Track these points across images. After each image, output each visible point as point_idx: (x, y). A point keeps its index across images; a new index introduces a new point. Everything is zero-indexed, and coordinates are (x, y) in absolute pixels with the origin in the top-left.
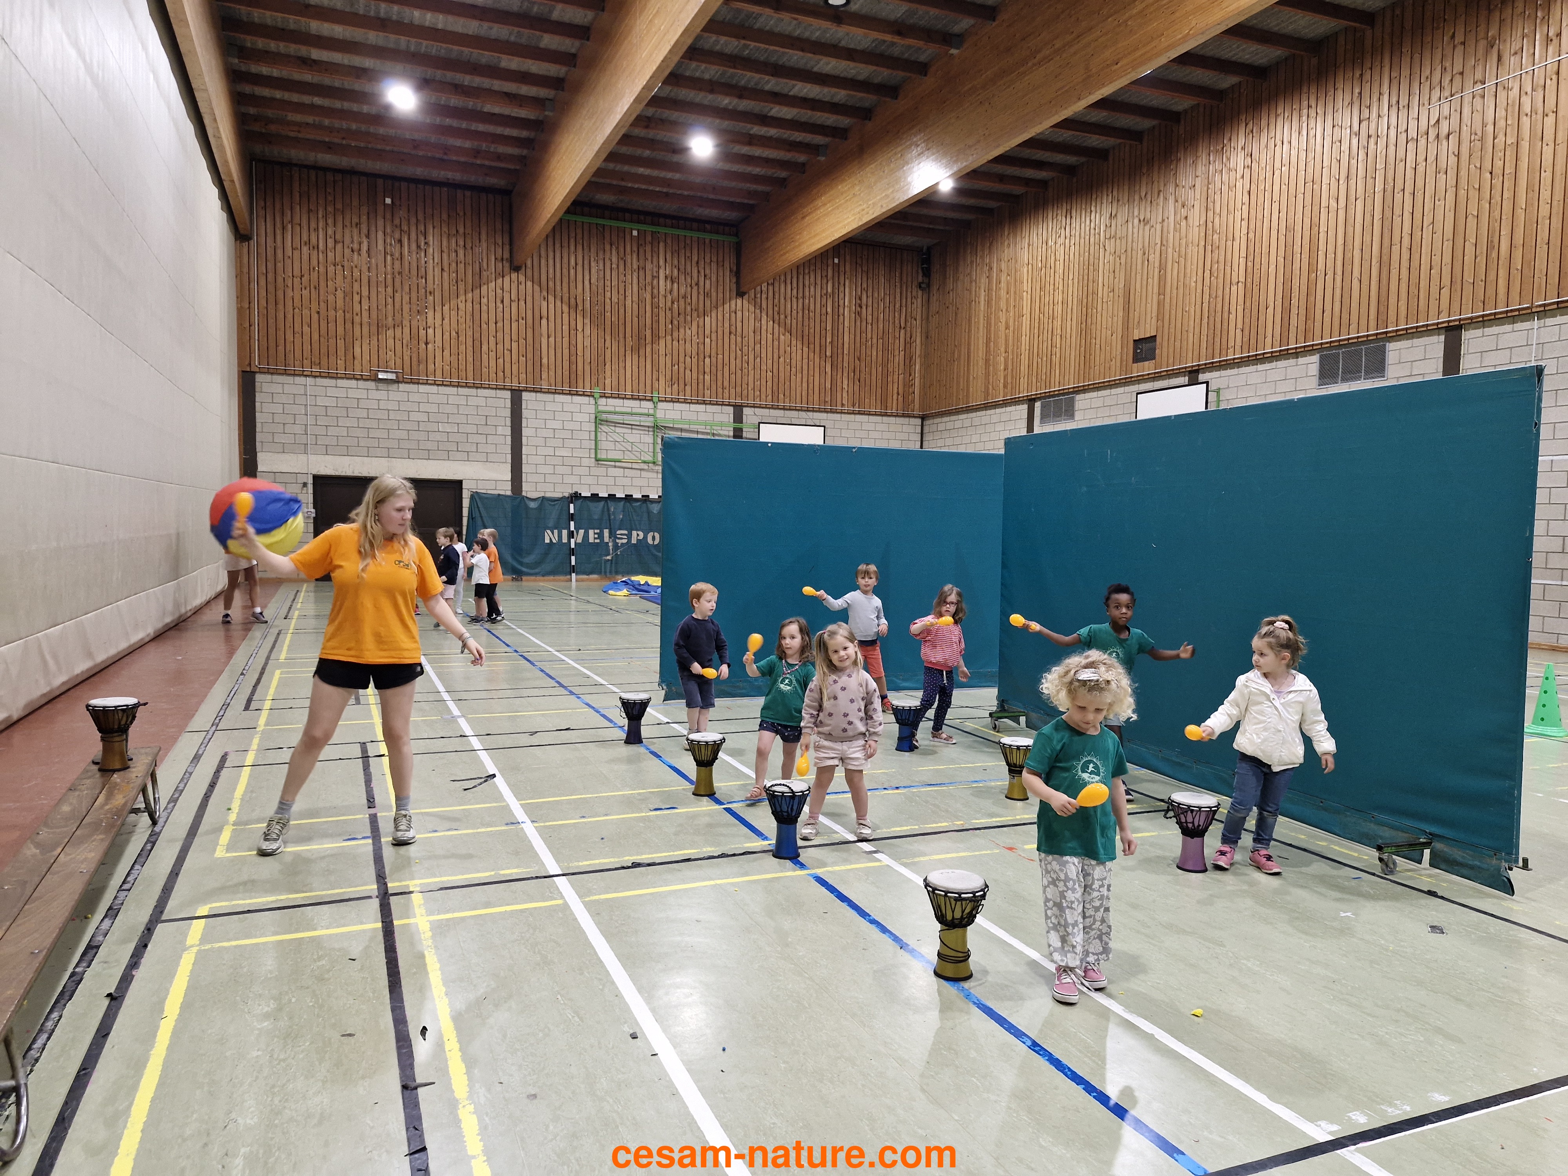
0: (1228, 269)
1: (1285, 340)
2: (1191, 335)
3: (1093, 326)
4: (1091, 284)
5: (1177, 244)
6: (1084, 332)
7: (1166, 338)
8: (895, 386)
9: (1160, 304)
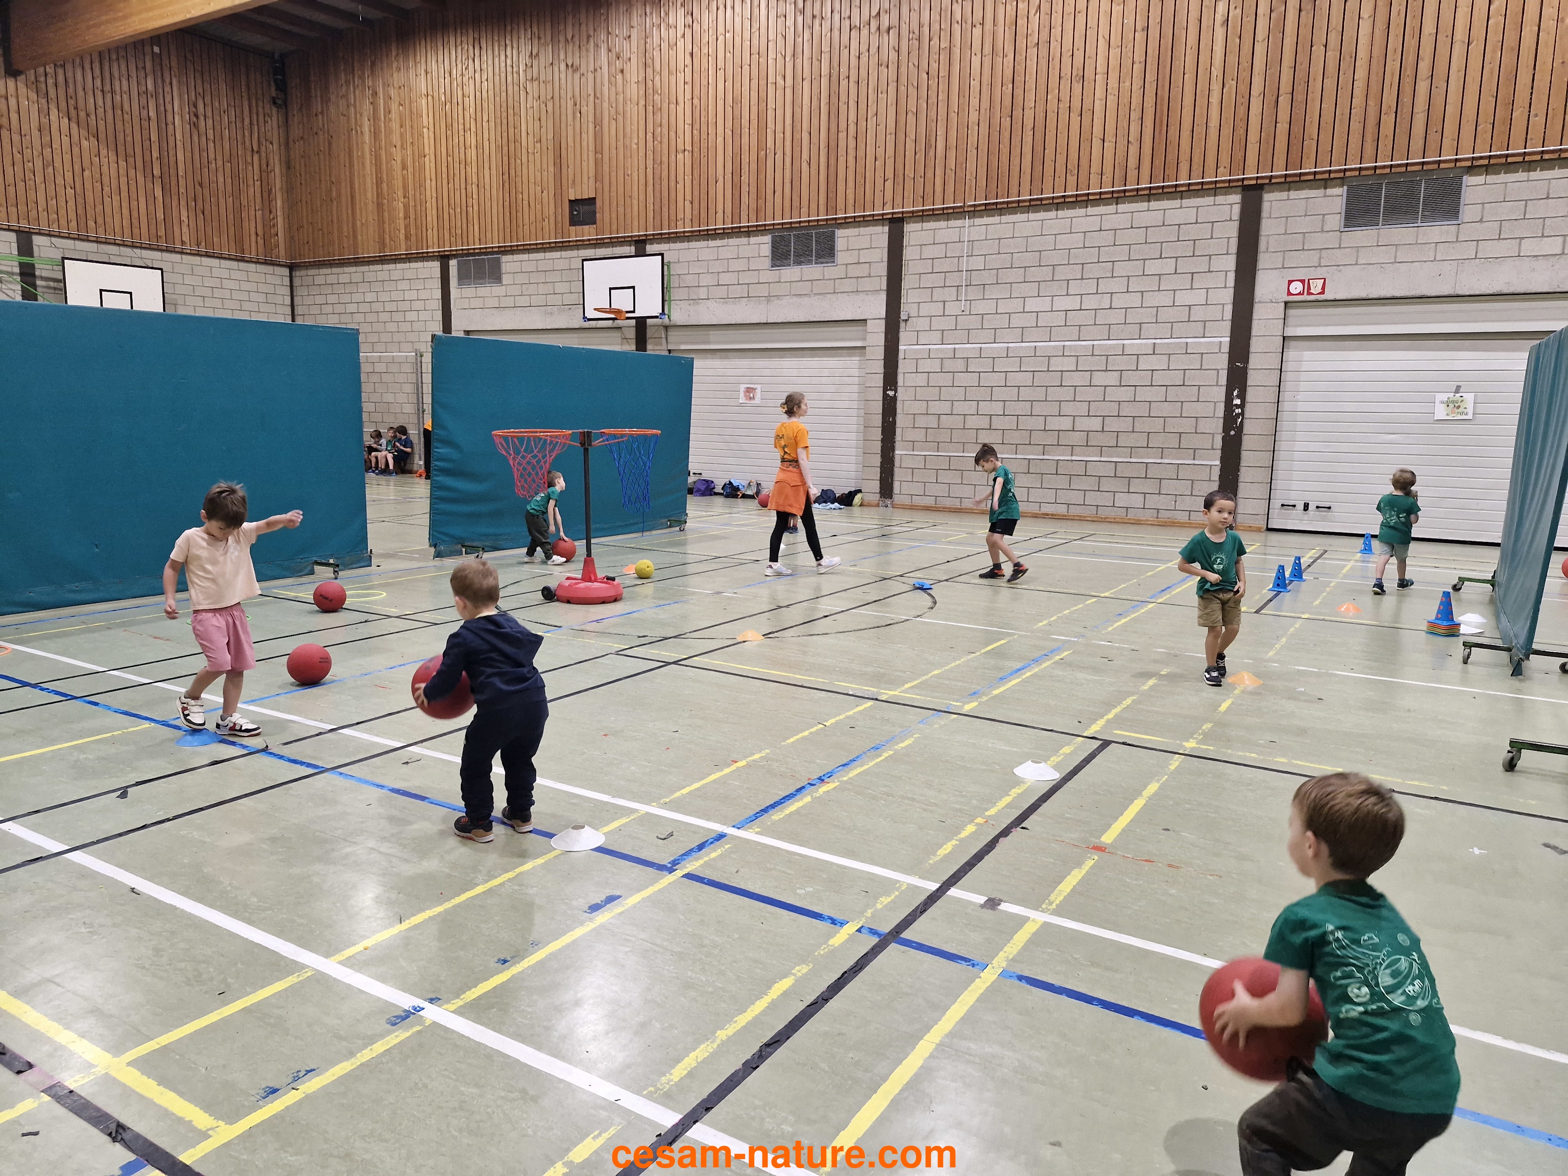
0: (672, 134)
1: (736, 218)
2: (635, 202)
3: (519, 179)
4: (511, 130)
5: (613, 99)
7: (607, 202)
8: (252, 226)
9: (598, 163)
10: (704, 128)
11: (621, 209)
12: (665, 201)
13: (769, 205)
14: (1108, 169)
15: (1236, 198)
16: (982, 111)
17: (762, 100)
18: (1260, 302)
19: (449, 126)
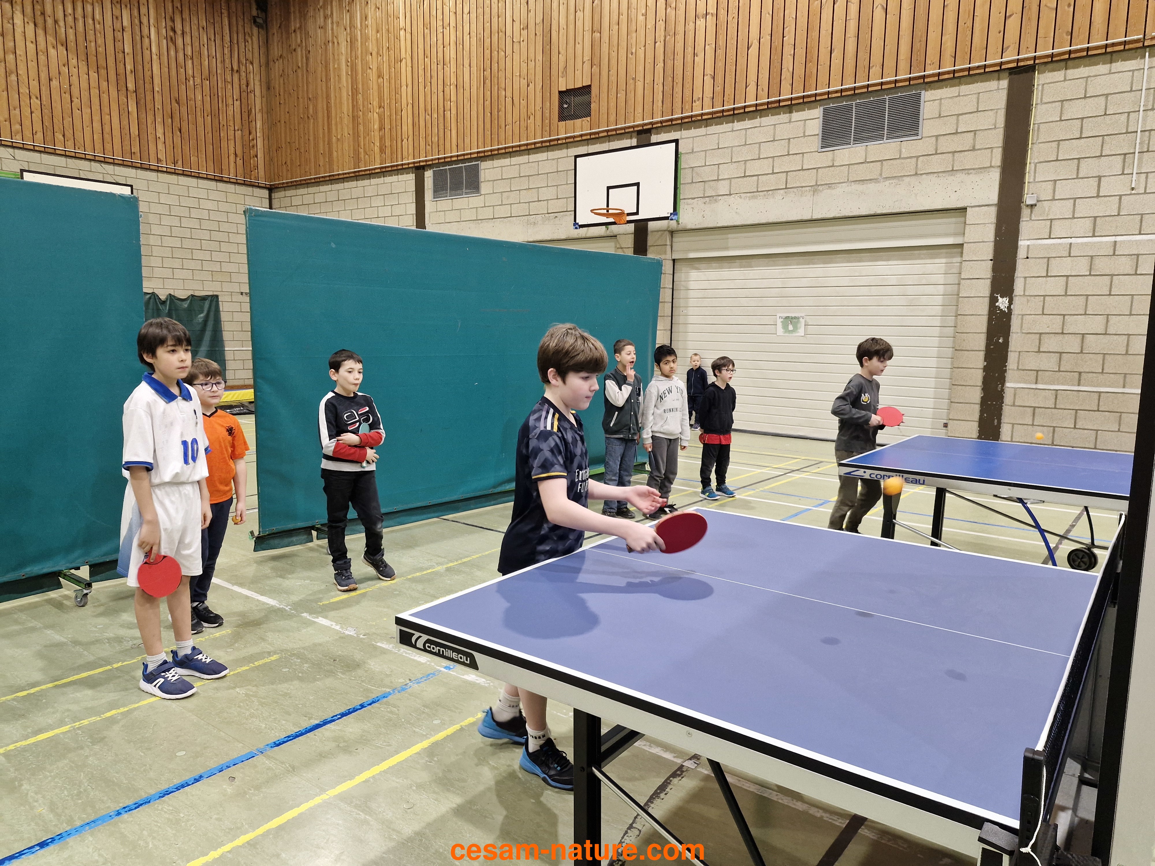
1: (775, 89)
2: (640, 85)
3: (501, 75)
4: (494, 20)
6: (488, 82)
7: (604, 88)
8: (231, 145)
9: (595, 45)
11: (622, 95)
12: (678, 81)
19: (426, 26)
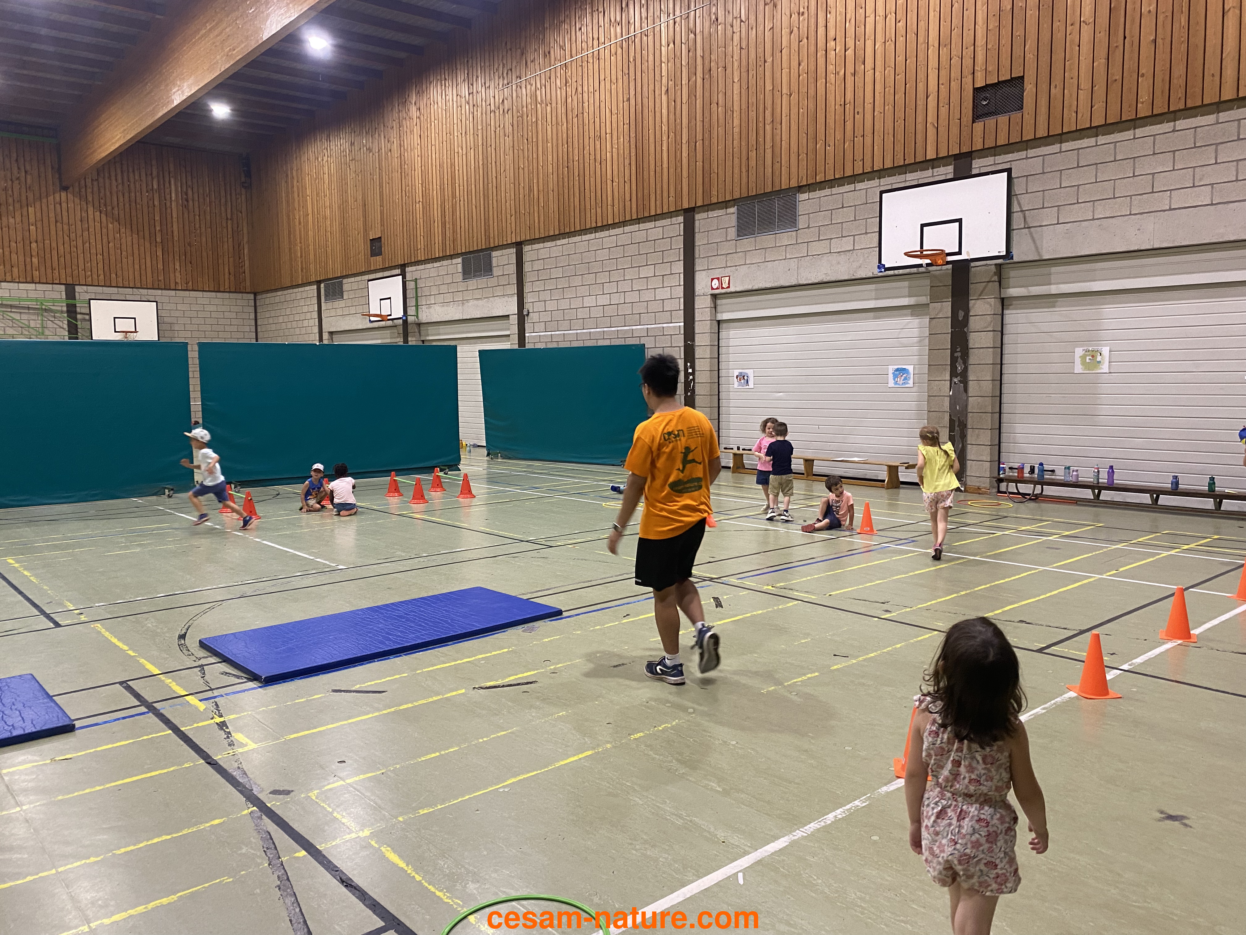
0: (414, 191)
1: (444, 247)
2: (399, 238)
3: (348, 227)
5: (387, 169)
6: (343, 231)
7: (386, 238)
8: (226, 267)
9: (382, 213)
10: (427, 186)
11: (392, 244)
12: (412, 237)
13: (459, 236)
14: (616, 201)
15: (681, 219)
16: (554, 165)
17: (453, 165)
18: (698, 296)
19: (318, 195)
